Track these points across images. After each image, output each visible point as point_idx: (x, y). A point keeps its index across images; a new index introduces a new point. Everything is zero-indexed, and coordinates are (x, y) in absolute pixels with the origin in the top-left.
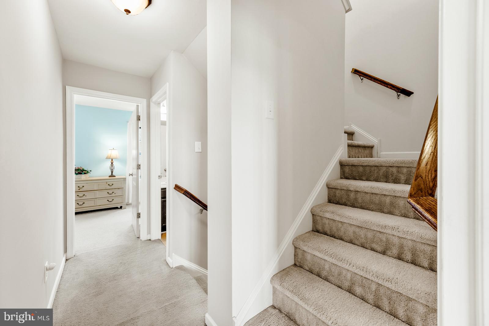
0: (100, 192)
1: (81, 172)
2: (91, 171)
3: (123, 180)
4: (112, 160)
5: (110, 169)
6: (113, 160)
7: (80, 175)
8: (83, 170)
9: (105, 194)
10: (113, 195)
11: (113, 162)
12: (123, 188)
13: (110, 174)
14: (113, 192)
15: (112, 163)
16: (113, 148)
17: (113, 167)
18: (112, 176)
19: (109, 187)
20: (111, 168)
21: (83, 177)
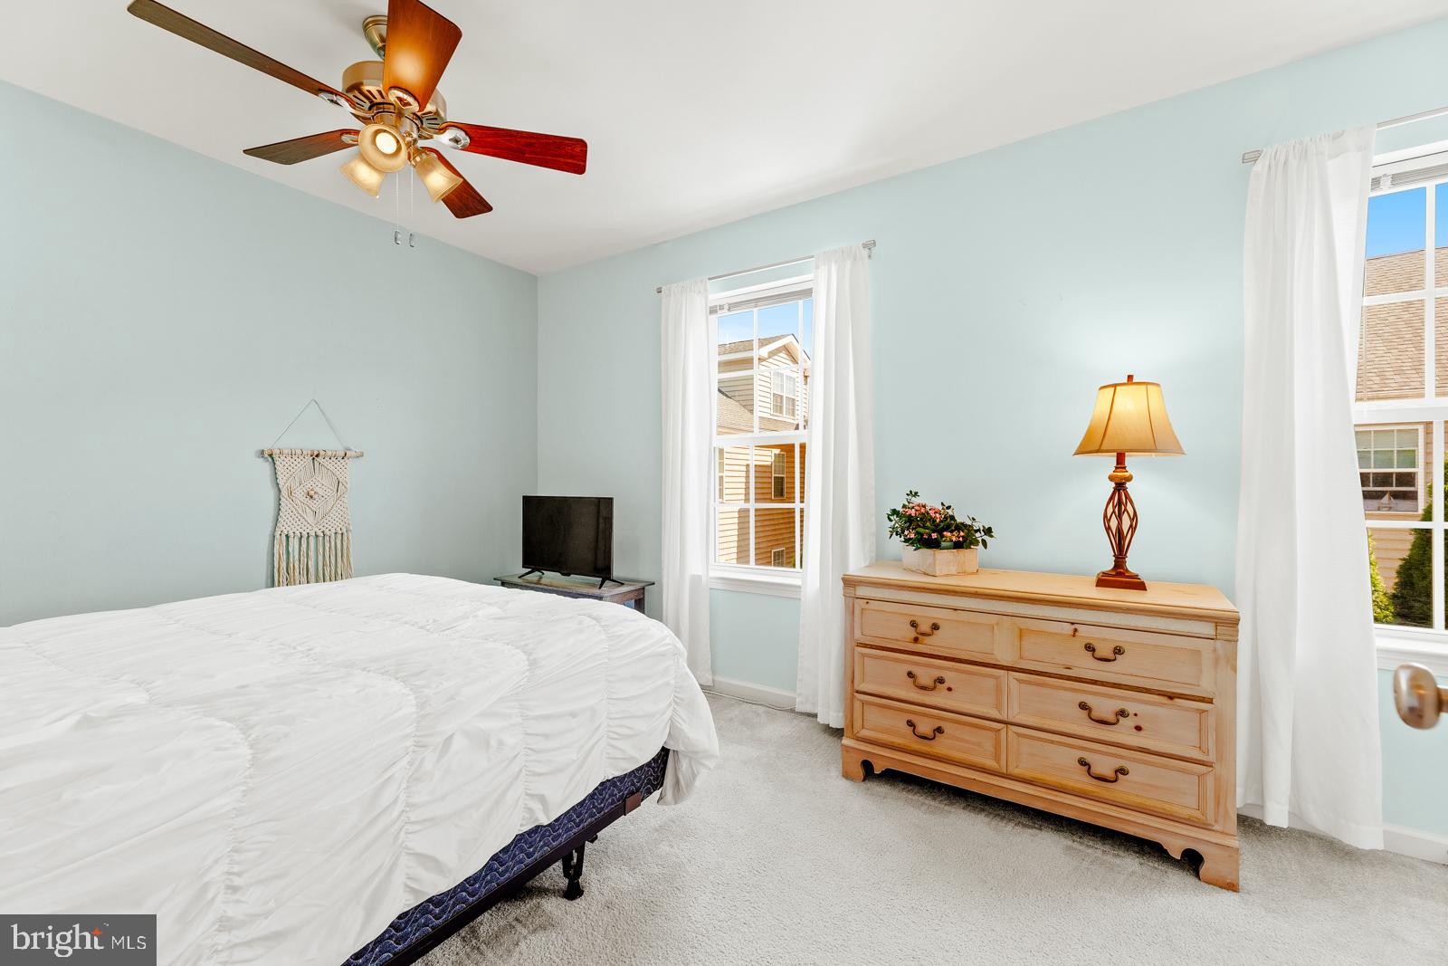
0: (1029, 683)
1: (934, 536)
2: (988, 531)
3: (1207, 629)
4: (1120, 459)
5: (1108, 529)
6: (1128, 461)
7: (926, 553)
8: (949, 524)
9: (1060, 707)
10: (1123, 733)
11: (1130, 479)
12: (1210, 701)
13: (1108, 563)
14: (1122, 713)
15: (1120, 486)
16: (1130, 377)
17: (1125, 518)
18: (1119, 577)
19: (1087, 666)
20: (1114, 523)
21: (945, 565)
